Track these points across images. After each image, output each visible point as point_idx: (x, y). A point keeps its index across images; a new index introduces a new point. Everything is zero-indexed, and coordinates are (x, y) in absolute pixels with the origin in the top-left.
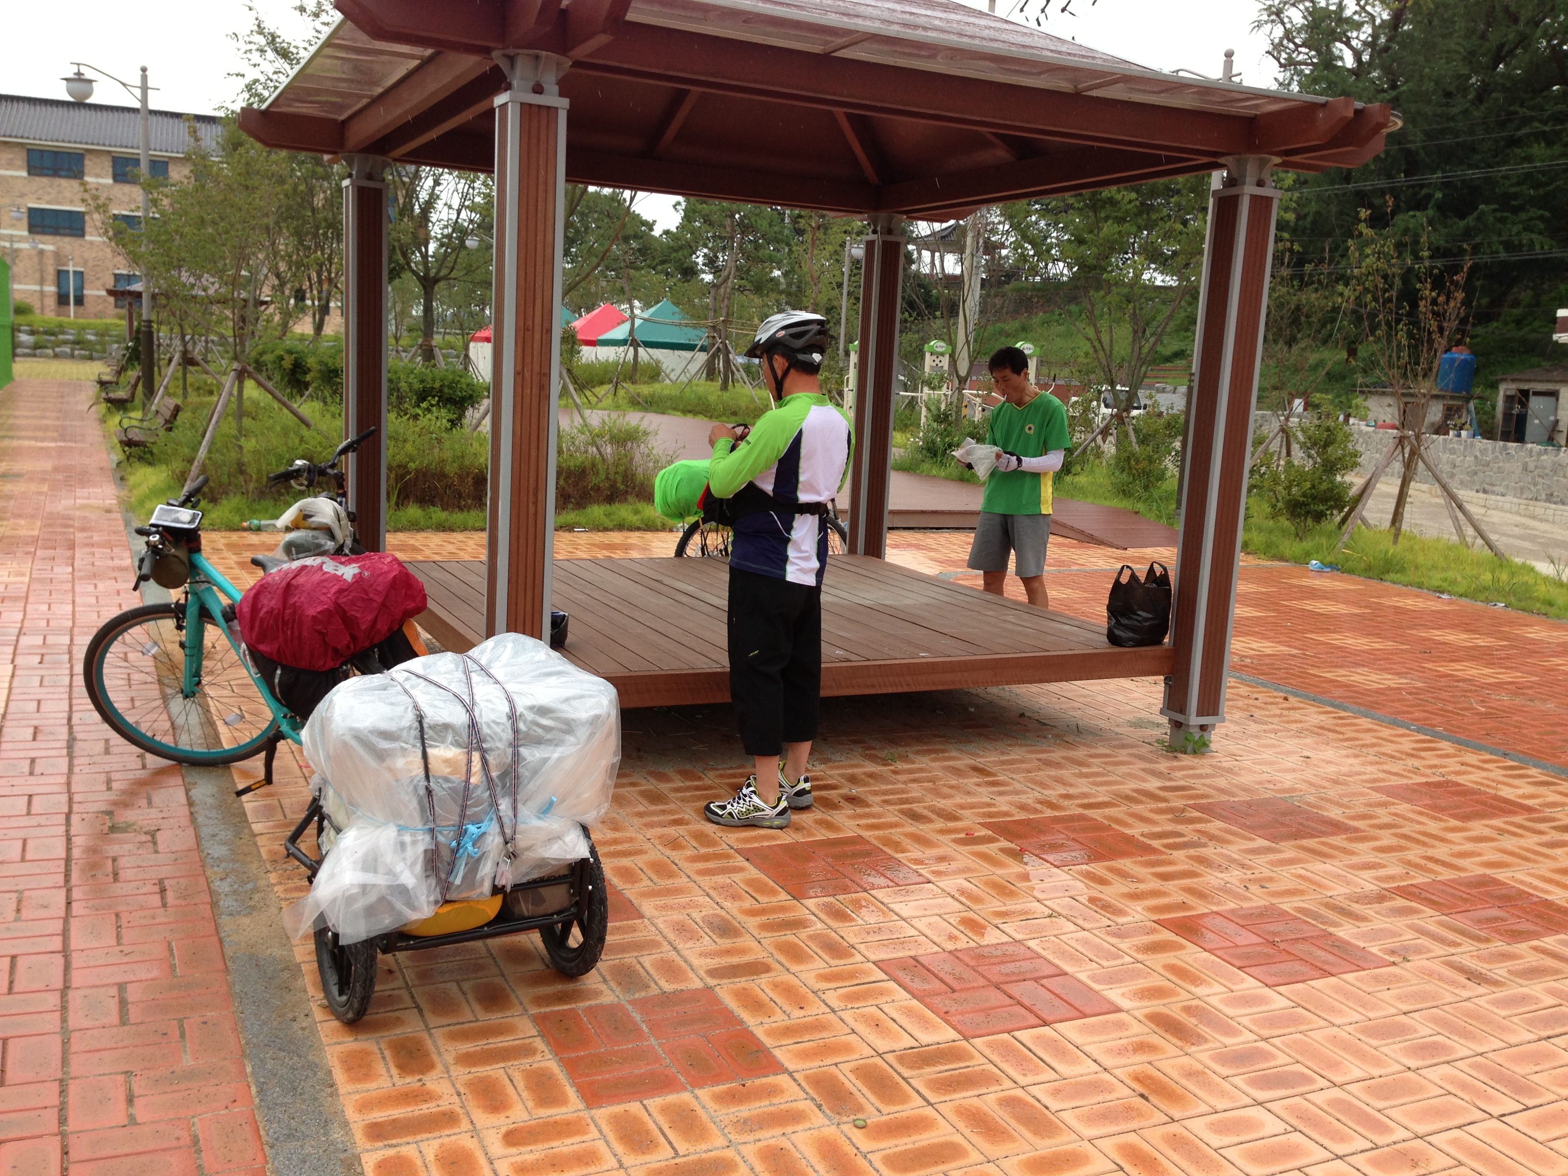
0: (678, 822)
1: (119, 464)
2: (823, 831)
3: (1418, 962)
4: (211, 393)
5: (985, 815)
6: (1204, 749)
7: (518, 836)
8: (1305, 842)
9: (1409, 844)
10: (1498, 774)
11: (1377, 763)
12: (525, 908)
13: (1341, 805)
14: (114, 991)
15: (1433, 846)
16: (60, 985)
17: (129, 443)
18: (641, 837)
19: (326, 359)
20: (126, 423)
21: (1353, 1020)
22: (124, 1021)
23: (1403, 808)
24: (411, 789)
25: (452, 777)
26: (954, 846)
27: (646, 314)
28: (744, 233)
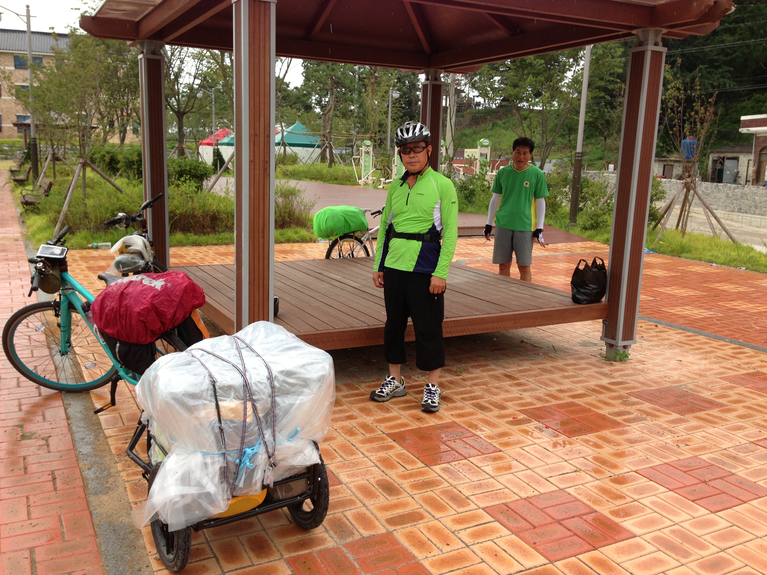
0: (350, 417)
1: (21, 214)
4: (68, 175)
5: (519, 405)
6: (626, 359)
7: (276, 453)
8: (699, 414)
9: (754, 413)
11: (717, 363)
12: (281, 494)
13: (709, 390)
14: (27, 554)
17: (26, 203)
19: (128, 156)
20: (24, 193)
23: (741, 389)
24: (210, 429)
25: (235, 420)
26: (508, 426)
27: (289, 129)
28: (338, 87)
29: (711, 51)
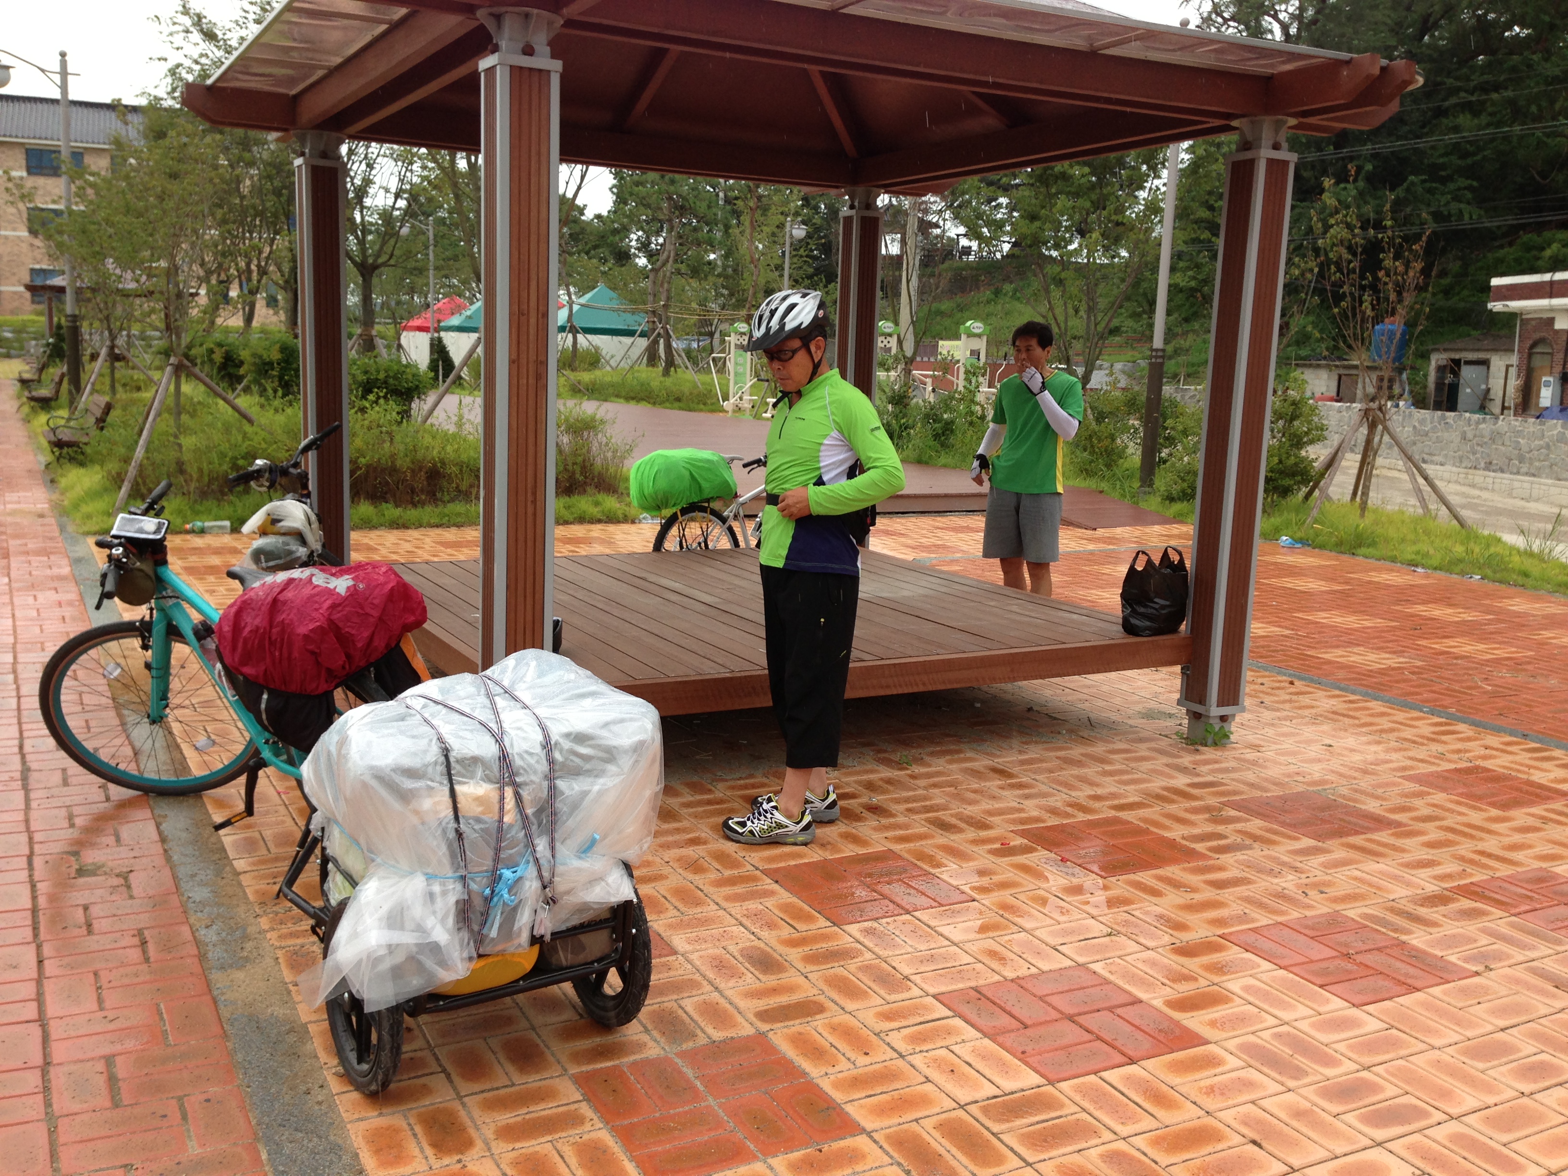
0: (695, 842)
1: (48, 466)
2: (851, 846)
3: (1501, 970)
4: (139, 389)
5: (1014, 822)
6: (1225, 741)
7: (556, 879)
8: (1352, 840)
9: (1458, 838)
10: (1524, 758)
11: (1400, 750)
12: (563, 957)
13: (1377, 798)
14: (100, 1066)
15: (1481, 839)
16: (38, 1060)
17: (59, 444)
18: (658, 860)
19: (260, 351)
20: (53, 423)
21: (1452, 1041)
22: (116, 1104)
23: (1439, 797)
24: (439, 832)
25: (485, 817)
26: (992, 858)
27: (583, 300)
28: (682, 215)
29: (1433, 148)
